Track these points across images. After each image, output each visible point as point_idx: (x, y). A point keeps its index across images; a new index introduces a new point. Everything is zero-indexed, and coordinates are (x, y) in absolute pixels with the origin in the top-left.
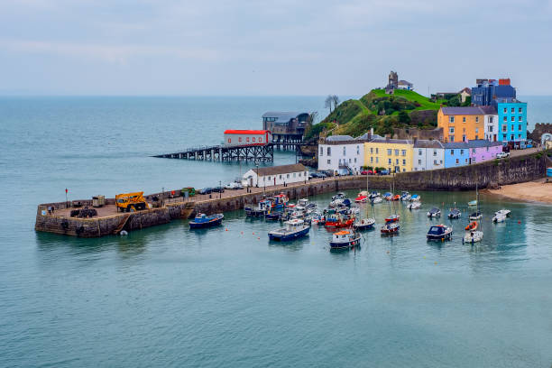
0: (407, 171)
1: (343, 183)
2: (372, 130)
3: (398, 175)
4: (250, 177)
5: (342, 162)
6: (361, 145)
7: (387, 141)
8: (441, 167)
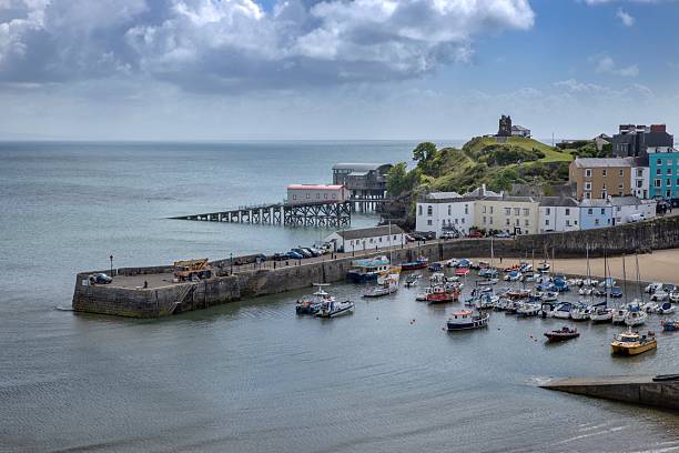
0: (530, 233)
1: (449, 247)
2: (484, 185)
3: (521, 238)
4: (333, 240)
5: (447, 223)
6: (470, 204)
7: (503, 199)
8: (577, 228)
